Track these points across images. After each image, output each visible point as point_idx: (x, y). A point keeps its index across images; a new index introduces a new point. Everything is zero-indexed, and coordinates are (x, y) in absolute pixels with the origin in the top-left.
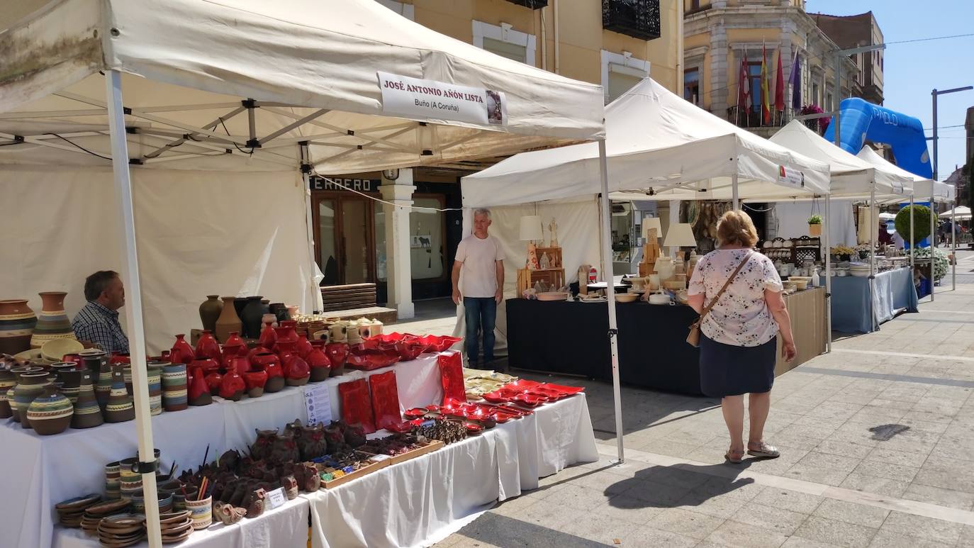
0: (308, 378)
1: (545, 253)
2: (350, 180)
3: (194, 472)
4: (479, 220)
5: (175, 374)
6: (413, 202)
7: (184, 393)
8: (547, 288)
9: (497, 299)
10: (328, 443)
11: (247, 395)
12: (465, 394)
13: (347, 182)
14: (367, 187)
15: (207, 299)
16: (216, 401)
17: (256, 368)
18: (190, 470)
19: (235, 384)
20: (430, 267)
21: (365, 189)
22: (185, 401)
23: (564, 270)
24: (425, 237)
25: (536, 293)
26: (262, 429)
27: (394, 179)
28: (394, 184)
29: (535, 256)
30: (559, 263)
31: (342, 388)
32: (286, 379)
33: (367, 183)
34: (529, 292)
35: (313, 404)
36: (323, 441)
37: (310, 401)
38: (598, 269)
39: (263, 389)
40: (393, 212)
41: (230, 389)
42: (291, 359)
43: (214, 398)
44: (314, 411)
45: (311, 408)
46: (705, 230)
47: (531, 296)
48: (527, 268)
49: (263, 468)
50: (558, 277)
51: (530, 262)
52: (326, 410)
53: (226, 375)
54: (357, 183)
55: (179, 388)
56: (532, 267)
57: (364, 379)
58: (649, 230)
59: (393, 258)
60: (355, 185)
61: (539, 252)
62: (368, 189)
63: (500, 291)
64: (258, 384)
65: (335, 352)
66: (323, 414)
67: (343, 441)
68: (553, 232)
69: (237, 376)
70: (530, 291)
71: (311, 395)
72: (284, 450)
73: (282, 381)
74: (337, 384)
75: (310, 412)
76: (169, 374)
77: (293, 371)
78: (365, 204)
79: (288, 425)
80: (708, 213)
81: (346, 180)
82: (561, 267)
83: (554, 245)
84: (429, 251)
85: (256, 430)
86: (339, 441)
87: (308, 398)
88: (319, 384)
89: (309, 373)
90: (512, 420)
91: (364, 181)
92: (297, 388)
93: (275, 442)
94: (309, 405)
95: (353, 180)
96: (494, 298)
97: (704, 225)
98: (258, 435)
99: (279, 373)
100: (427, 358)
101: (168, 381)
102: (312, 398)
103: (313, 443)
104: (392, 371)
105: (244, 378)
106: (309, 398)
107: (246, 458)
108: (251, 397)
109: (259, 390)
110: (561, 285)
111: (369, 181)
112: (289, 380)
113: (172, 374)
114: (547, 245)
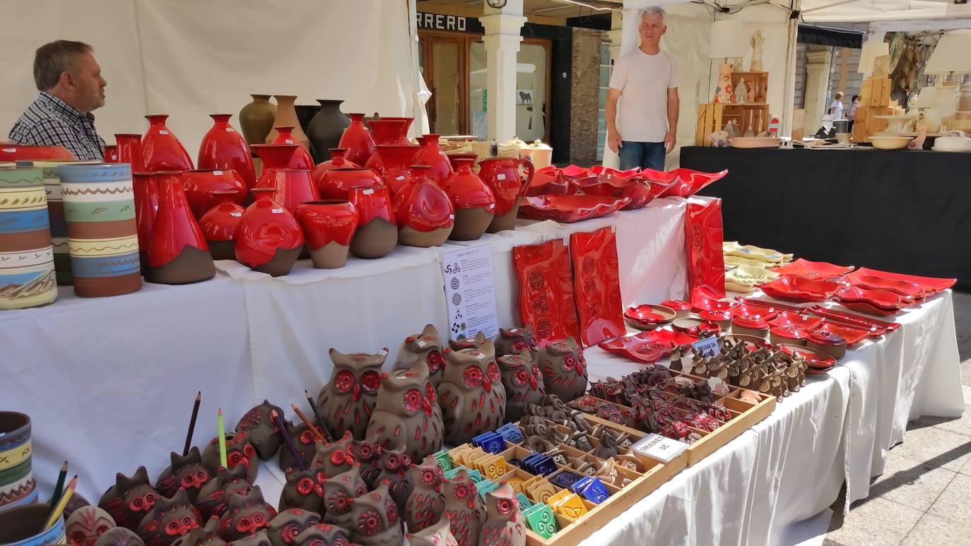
0: (450, 230)
1: (742, 80)
2: (443, 17)
3: (153, 478)
4: (650, 24)
5: (93, 187)
6: (522, 39)
7: (129, 245)
8: (742, 131)
9: (668, 146)
10: (507, 389)
11: (309, 262)
12: (723, 280)
13: (440, 19)
14: (462, 26)
15: (252, 100)
16: (224, 273)
17: (328, 194)
18: (142, 471)
19: (275, 230)
20: (530, 128)
21: (459, 29)
22: (135, 266)
23: (768, 106)
24: (526, 92)
25: (728, 138)
26: (347, 349)
27: (501, 7)
28: (500, 13)
29: (730, 83)
30: (760, 96)
31: (521, 256)
32: (400, 229)
33: (462, 21)
34: (718, 137)
35: (460, 291)
36: (499, 389)
37: (455, 284)
38: (780, 118)
39: (346, 249)
40: (498, 50)
41: (261, 242)
42: (413, 184)
43: (217, 264)
44: (462, 307)
45: (457, 300)
46: (903, 80)
47: (721, 142)
48: (716, 101)
49: (351, 479)
50: (756, 117)
51: (723, 92)
52: (486, 305)
53: (253, 206)
54: (451, 20)
55: (111, 230)
56: (724, 99)
57: (562, 240)
58: (877, 58)
59: (495, 109)
60: (449, 23)
61: (735, 77)
62: (464, 29)
63: (672, 134)
64: (337, 235)
65: (501, 177)
66: (480, 313)
67: (541, 385)
68: (757, 49)
69: (281, 211)
70: (720, 134)
71: (457, 269)
72: (404, 416)
73: (393, 232)
74: (509, 249)
75: (453, 309)
76: (73, 187)
77: (417, 211)
78: (459, 48)
79: (410, 342)
80: (910, 56)
81: (438, 16)
82: (764, 100)
83: (757, 69)
84: (530, 109)
85: (331, 351)
86: (533, 386)
87: (449, 277)
88: (473, 245)
89: (452, 217)
90: (867, 343)
91: (459, 19)
92: (425, 251)
93: (381, 390)
94: (451, 292)
95: (446, 16)
96: (663, 143)
97: (903, 72)
98: (337, 365)
99: (386, 212)
100: (669, 207)
101: (74, 208)
102: (458, 276)
103: (476, 393)
104: (609, 228)
105: (301, 218)
106: (453, 275)
107: (304, 428)
108: (317, 266)
109: (337, 250)
110: (760, 130)
111: (464, 19)
112: (409, 230)
113: (83, 187)
114: (746, 68)
